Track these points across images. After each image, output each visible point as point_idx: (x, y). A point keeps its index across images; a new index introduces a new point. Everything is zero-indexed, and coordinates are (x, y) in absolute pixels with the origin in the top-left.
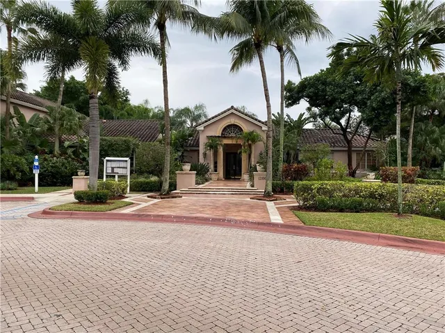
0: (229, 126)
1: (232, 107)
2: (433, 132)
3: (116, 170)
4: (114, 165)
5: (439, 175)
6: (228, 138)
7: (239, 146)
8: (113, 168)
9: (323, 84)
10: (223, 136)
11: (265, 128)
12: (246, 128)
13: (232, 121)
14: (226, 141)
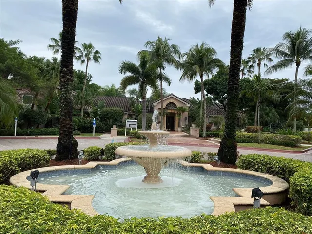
0: (170, 103)
1: (172, 94)
2: (266, 109)
3: (131, 126)
4: (130, 123)
5: (269, 130)
6: (169, 109)
7: (174, 113)
8: (130, 125)
9: (216, 84)
10: (167, 108)
11: (188, 105)
12: (179, 105)
13: (172, 101)
14: (169, 111)
